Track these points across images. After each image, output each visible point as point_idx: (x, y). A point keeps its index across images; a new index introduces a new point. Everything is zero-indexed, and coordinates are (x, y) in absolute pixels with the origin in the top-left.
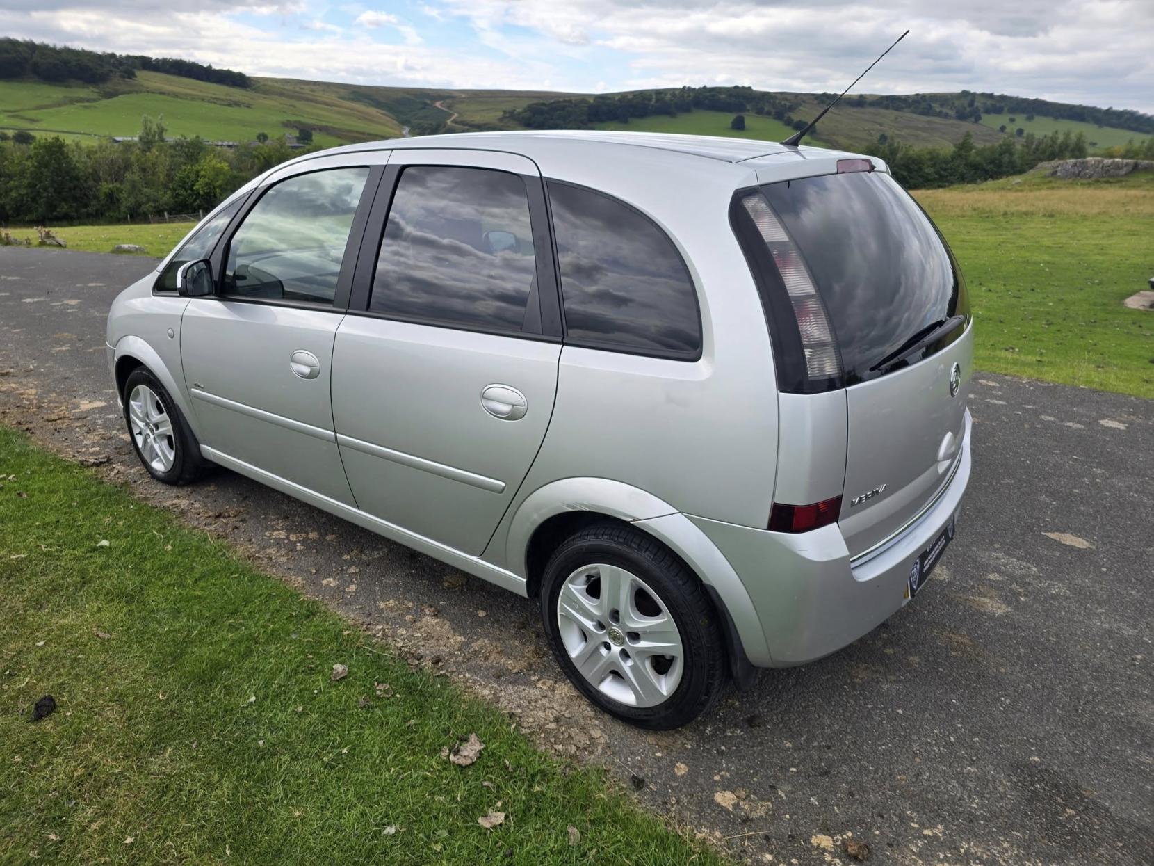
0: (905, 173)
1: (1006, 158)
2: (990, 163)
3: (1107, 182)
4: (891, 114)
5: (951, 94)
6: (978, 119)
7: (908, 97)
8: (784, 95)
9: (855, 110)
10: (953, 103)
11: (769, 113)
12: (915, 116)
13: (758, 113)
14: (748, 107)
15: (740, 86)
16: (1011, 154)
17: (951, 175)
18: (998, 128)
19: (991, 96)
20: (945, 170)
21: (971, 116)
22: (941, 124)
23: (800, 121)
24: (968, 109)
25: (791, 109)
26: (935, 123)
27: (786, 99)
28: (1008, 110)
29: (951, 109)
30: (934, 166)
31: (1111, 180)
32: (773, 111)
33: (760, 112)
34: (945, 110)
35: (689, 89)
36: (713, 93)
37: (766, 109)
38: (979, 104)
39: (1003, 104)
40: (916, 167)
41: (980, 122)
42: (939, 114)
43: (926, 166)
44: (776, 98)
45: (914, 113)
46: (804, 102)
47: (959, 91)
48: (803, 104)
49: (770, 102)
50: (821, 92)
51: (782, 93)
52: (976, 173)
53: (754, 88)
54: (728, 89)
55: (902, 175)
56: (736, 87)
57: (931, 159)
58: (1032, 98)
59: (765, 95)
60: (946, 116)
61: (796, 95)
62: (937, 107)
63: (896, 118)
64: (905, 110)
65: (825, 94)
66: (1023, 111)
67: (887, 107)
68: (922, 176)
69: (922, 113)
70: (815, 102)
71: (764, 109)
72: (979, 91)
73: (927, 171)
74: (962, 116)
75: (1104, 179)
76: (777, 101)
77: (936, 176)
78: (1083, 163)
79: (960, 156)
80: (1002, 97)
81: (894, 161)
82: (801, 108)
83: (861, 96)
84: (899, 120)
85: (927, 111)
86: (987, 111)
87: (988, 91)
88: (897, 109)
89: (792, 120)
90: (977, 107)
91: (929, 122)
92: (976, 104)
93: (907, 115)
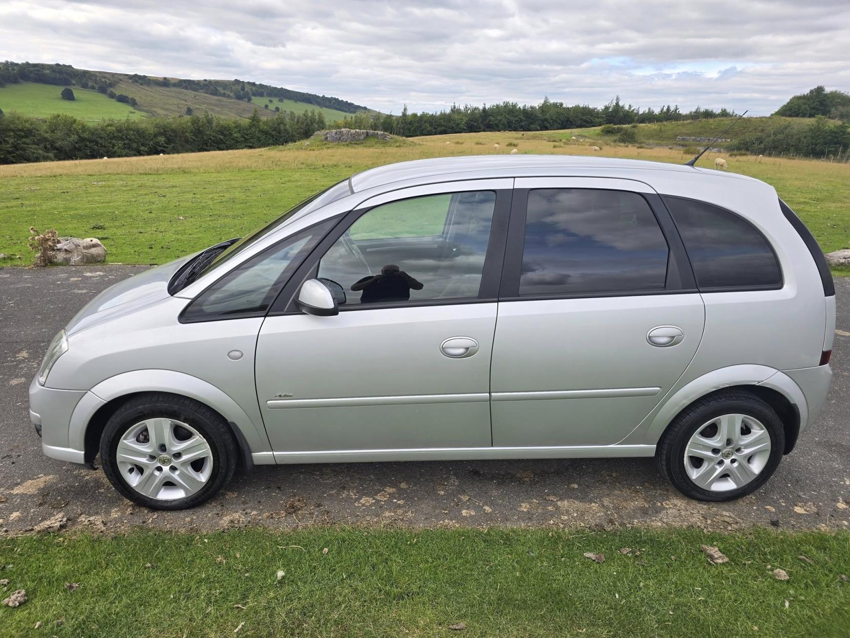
0: (222, 137)
1: (282, 127)
2: (274, 130)
3: (356, 144)
4: (191, 93)
5: (228, 81)
6: (250, 100)
7: (199, 81)
8: (103, 74)
9: (163, 89)
10: (231, 88)
11: (93, 88)
12: (206, 95)
13: (83, 87)
14: (74, 82)
15: (61, 64)
16: (285, 125)
17: (252, 138)
18: (264, 106)
19: (254, 84)
20: (247, 135)
21: (245, 97)
22: (227, 102)
23: (121, 95)
24: (242, 92)
25: (111, 85)
26: (223, 101)
27: (105, 78)
28: (267, 94)
29: (231, 92)
30: (239, 131)
31: (357, 143)
32: (96, 86)
33: (85, 86)
34: (227, 93)
35: (13, 64)
36: (37, 68)
37: (90, 84)
38: (248, 90)
39: (263, 90)
40: (228, 133)
41: (251, 101)
42: (224, 95)
43: (234, 132)
44: (96, 76)
45: (207, 93)
46: (121, 80)
47: (233, 79)
48: (121, 82)
49: (92, 79)
50: (133, 73)
51: (100, 72)
52: (266, 137)
53: (75, 67)
54: (50, 67)
55: (220, 138)
56: (58, 65)
57: (236, 127)
58: (279, 87)
59: (85, 73)
60: (229, 97)
61: (113, 75)
62: (221, 90)
63: (195, 96)
64: (200, 91)
65: (136, 76)
66: (276, 96)
67: (186, 88)
68: (233, 139)
69: (212, 94)
70: (130, 81)
71: (88, 85)
72: (246, 81)
73: (235, 135)
74: (239, 98)
75: (354, 142)
76: (98, 79)
77: (242, 139)
78: (340, 132)
79: (254, 125)
80: (261, 86)
81: (211, 128)
82: (119, 85)
83: (165, 78)
84: (197, 97)
85: (215, 93)
86: (254, 95)
87: (252, 81)
88: (195, 90)
89: (115, 94)
90: (247, 91)
91: (218, 100)
92: (246, 89)
93: (202, 94)
